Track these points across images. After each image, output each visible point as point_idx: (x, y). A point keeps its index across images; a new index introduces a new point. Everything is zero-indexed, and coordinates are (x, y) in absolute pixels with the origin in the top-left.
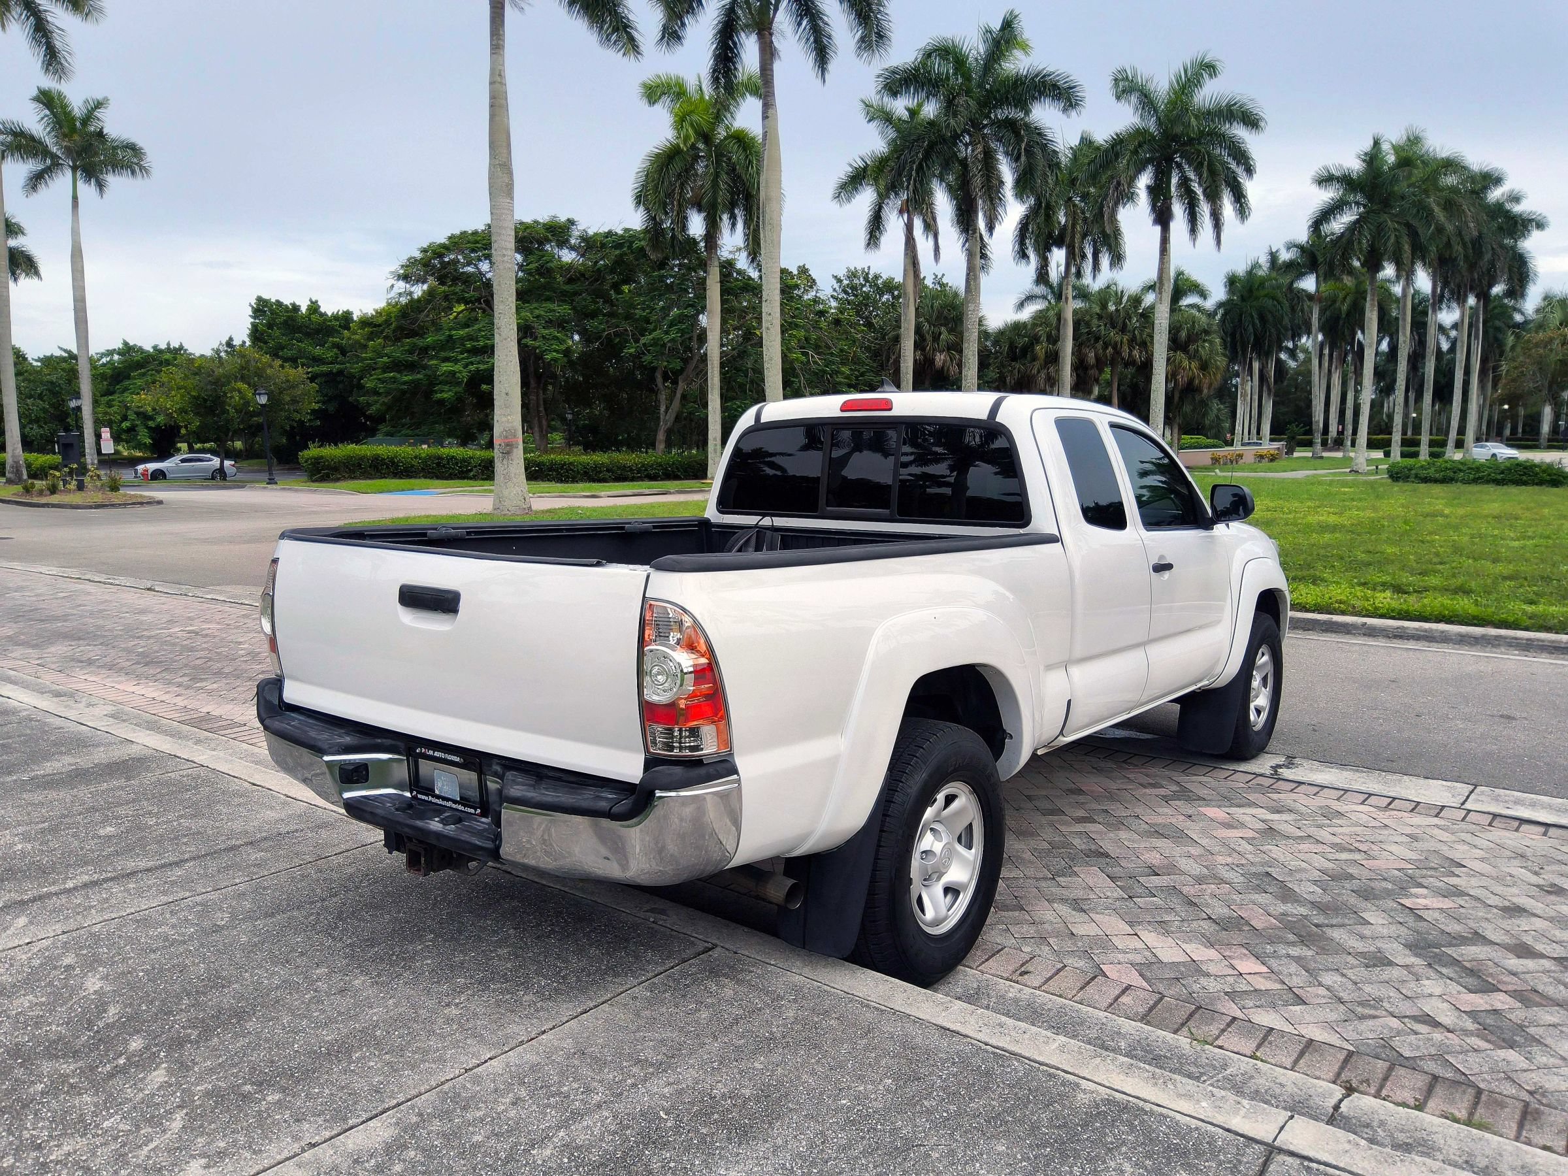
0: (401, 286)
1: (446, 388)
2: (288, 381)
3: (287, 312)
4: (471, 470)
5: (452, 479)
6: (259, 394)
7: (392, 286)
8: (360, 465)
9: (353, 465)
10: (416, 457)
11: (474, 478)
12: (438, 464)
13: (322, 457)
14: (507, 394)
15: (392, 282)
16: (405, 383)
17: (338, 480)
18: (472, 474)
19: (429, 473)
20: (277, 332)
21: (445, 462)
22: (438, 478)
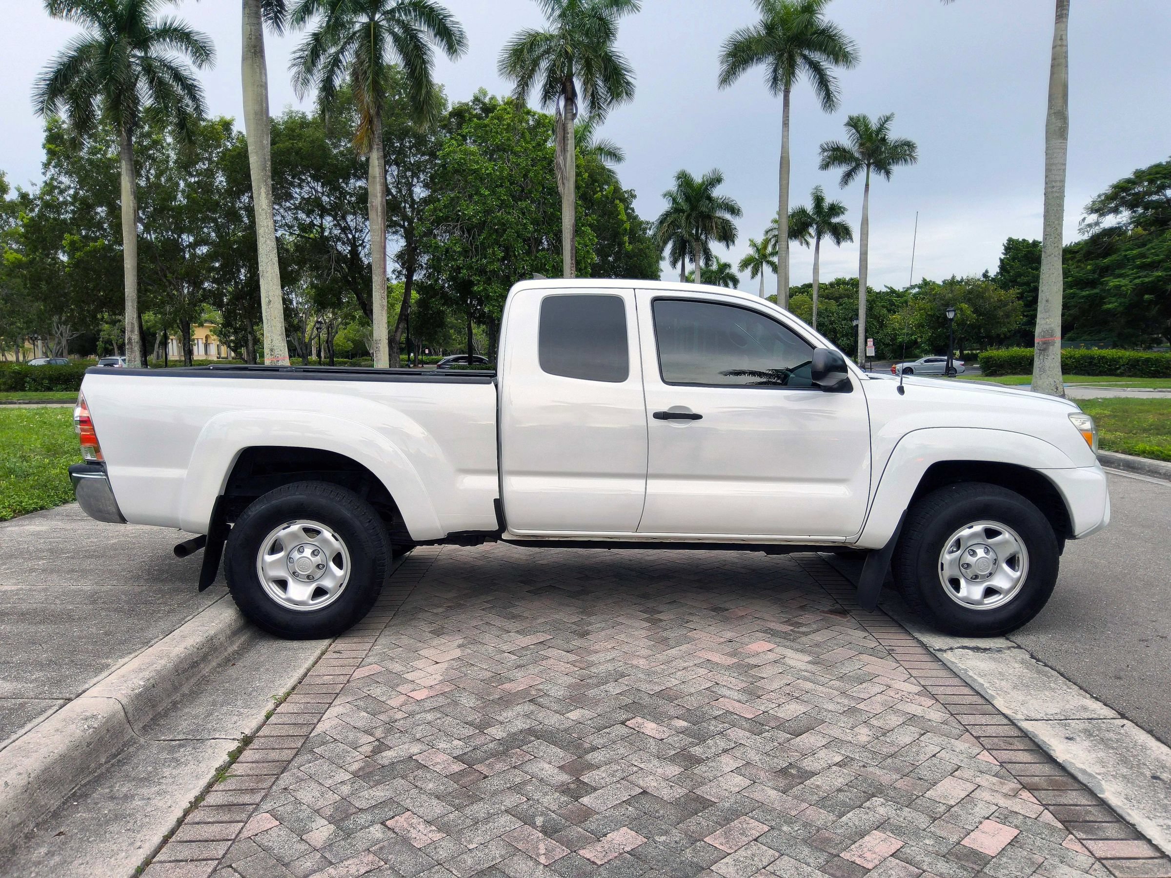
0: (1093, 218)
1: (1114, 299)
2: (1001, 300)
3: (1028, 248)
4: (1119, 368)
5: (1102, 375)
6: (948, 311)
7: (1084, 219)
8: (1020, 363)
9: (1015, 363)
10: (1070, 357)
11: (1121, 375)
12: (1091, 363)
13: (991, 357)
14: (1047, 301)
15: (1086, 215)
16: (1083, 297)
17: (1002, 375)
18: (1119, 371)
19: (1081, 370)
20: (1017, 264)
21: (1096, 361)
22: (1089, 374)
